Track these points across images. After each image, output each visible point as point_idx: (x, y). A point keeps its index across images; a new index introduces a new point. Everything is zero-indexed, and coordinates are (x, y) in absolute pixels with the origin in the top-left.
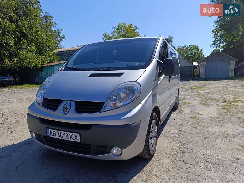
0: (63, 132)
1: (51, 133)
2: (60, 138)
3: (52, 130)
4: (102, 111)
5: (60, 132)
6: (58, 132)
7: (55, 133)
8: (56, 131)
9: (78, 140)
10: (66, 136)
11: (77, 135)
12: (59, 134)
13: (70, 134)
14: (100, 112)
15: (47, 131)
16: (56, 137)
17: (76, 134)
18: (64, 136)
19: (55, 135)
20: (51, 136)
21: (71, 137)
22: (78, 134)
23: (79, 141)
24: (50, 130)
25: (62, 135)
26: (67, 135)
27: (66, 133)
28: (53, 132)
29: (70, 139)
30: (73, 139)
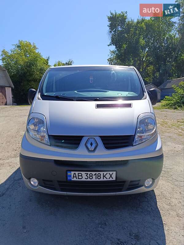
0: (94, 173)
1: (75, 176)
2: (89, 180)
3: (77, 173)
4: (134, 144)
5: (89, 173)
6: (85, 174)
7: (81, 176)
8: (83, 173)
9: (112, 178)
10: (97, 176)
11: (113, 173)
12: (88, 175)
13: (103, 174)
14: (133, 146)
15: (69, 174)
16: (84, 179)
17: (111, 173)
18: (94, 177)
20: (75, 179)
21: (104, 176)
22: (115, 173)
23: (114, 179)
24: (73, 173)
25: (92, 176)
27: (97, 173)
28: (78, 175)
29: (103, 179)
30: (107, 179)
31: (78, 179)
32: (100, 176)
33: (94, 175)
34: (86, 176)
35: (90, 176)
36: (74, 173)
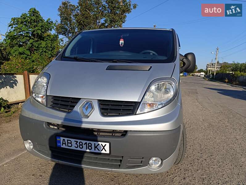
0: (84, 142)
1: (64, 143)
2: (79, 149)
3: (66, 139)
5: (79, 141)
6: (75, 141)
7: (71, 143)
8: (73, 140)
9: (106, 151)
10: (88, 146)
11: (106, 145)
12: (78, 144)
13: (95, 144)
14: (135, 115)
15: (58, 139)
16: (73, 148)
17: (103, 144)
18: (85, 146)
19: (70, 145)
20: (64, 146)
21: (95, 147)
22: (108, 144)
23: (108, 152)
24: (62, 138)
25: (82, 145)
26: (90, 145)
27: (88, 142)
28: (68, 141)
29: (95, 150)
30: (99, 150)
31: (68, 146)
32: (91, 146)
33: (84, 144)
34: (76, 144)
35: (80, 145)
36: (64, 140)
